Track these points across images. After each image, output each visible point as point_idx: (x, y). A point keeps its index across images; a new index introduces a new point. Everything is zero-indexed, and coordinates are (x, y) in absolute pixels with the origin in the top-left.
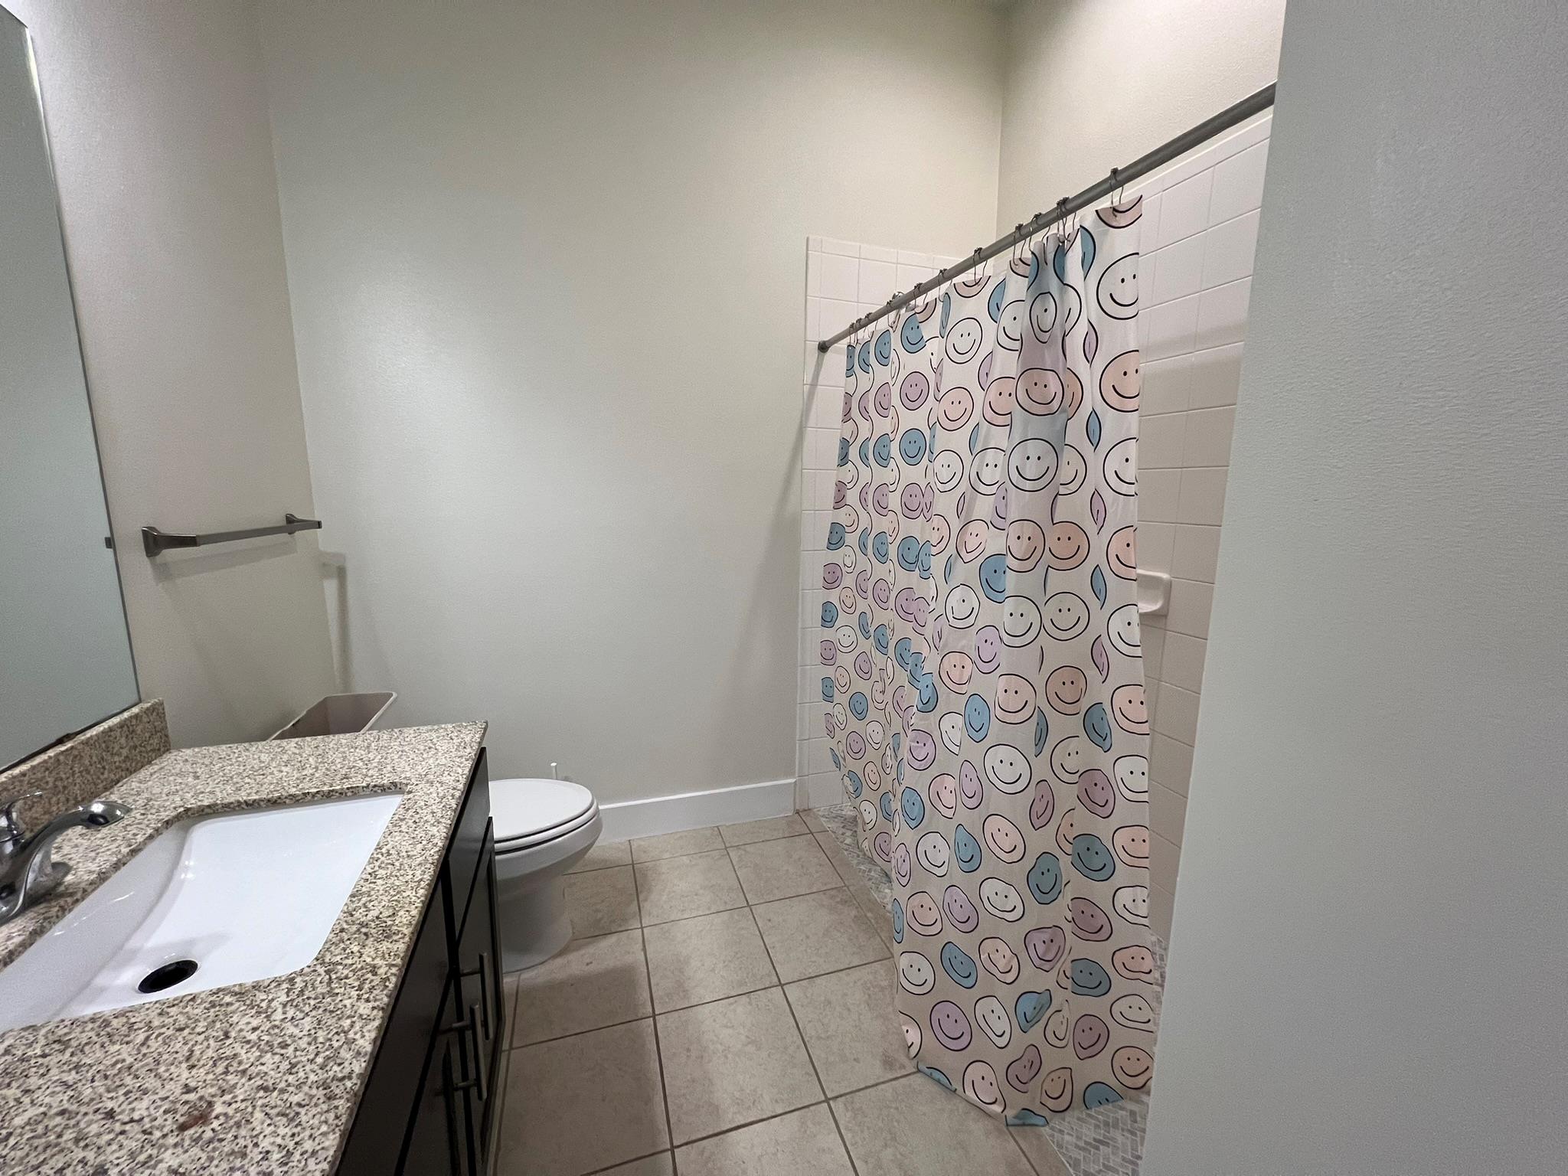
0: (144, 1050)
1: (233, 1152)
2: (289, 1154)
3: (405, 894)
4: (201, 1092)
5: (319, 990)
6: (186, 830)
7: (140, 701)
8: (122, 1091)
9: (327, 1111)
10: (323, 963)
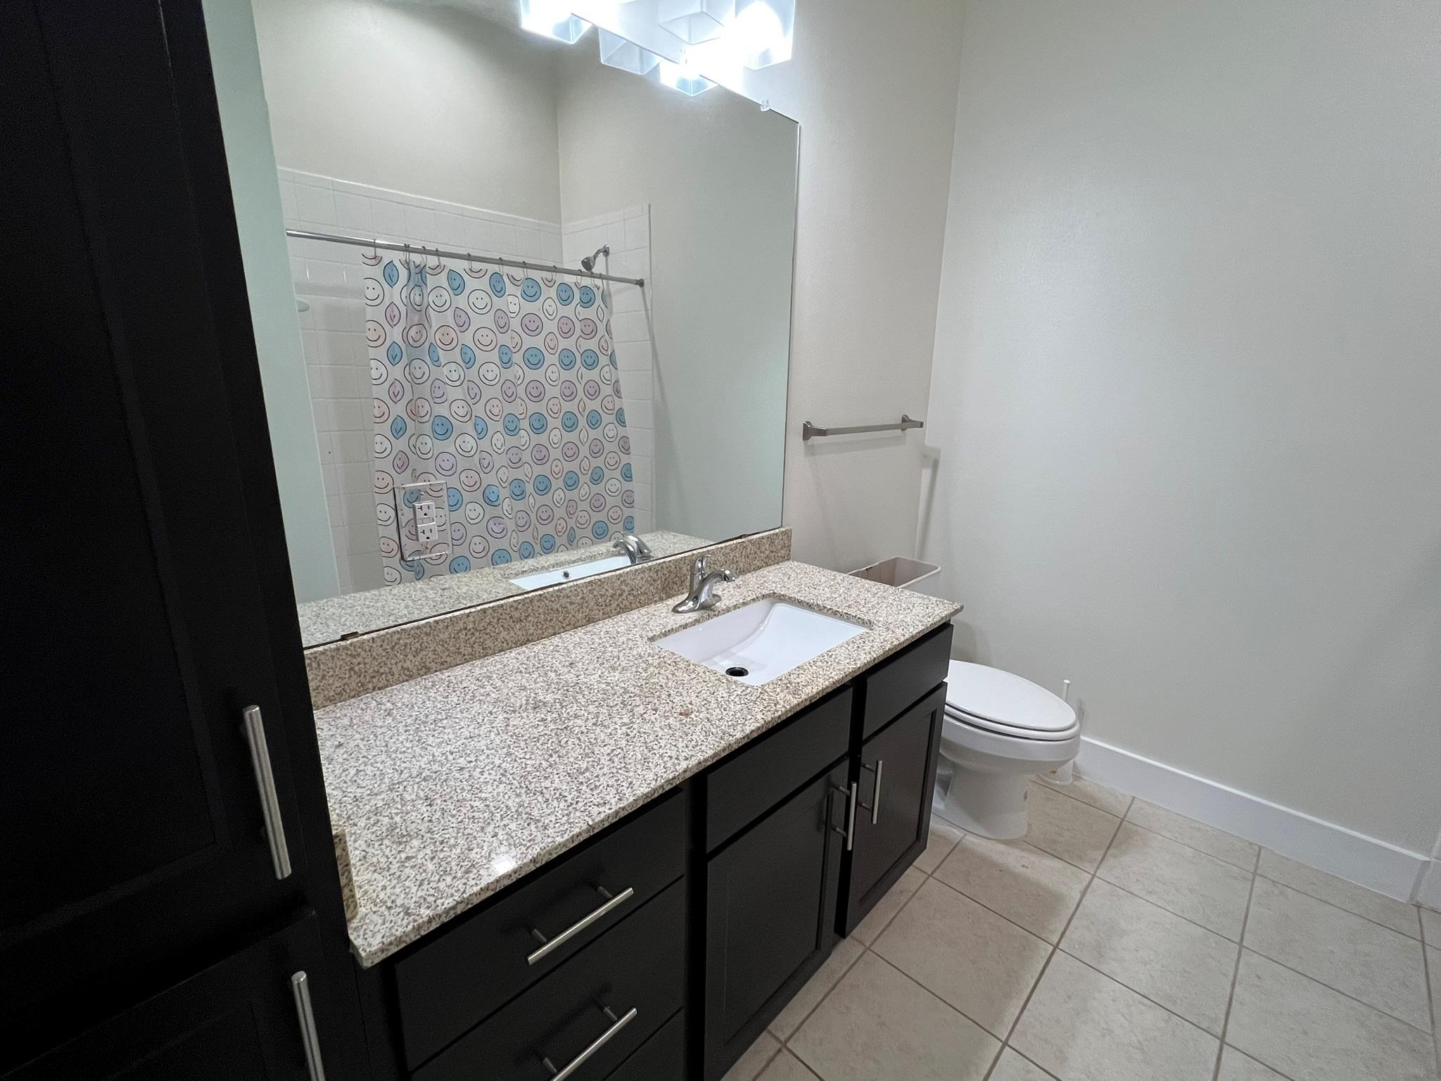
0: (691, 681)
1: (685, 732)
2: (697, 746)
3: (819, 680)
4: (693, 707)
5: (752, 698)
6: (773, 604)
7: (782, 526)
8: (677, 690)
9: (718, 742)
10: (762, 689)
